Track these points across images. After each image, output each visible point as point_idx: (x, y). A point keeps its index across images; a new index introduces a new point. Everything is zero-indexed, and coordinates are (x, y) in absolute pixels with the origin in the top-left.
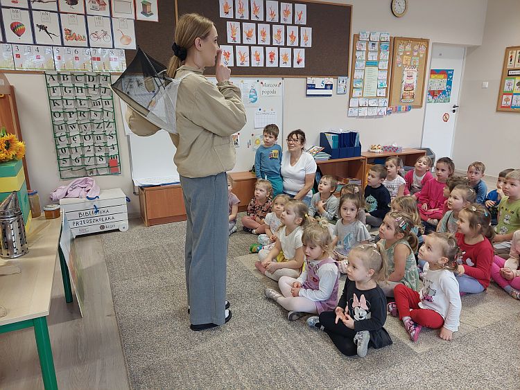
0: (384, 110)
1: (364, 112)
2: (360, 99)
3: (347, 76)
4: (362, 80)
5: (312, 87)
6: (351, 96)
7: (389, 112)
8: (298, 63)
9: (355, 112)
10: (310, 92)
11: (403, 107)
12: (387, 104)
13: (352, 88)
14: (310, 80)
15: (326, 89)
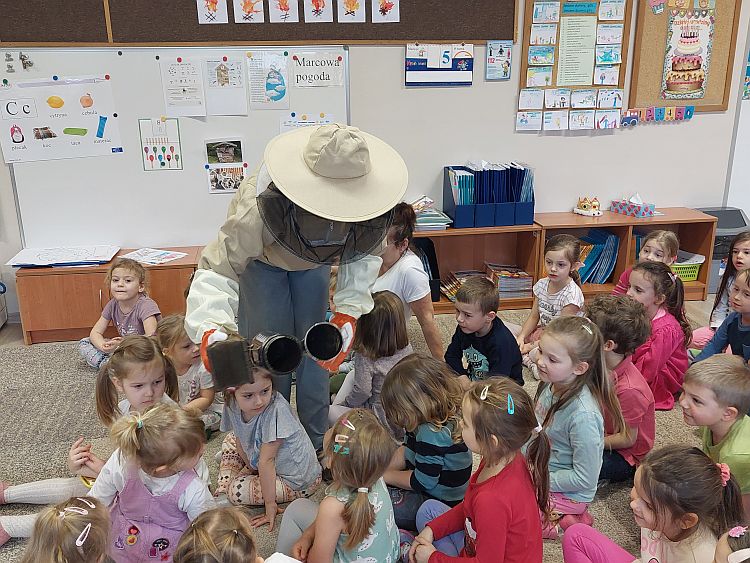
0: (616, 117)
1: (557, 121)
2: (549, 92)
3: (511, 37)
4: (553, 48)
5: (419, 65)
6: (523, 84)
7: (628, 122)
8: (383, 11)
9: (534, 122)
10: (414, 76)
11: (670, 110)
12: (623, 103)
13: (525, 67)
14: (414, 51)
15: (455, 68)
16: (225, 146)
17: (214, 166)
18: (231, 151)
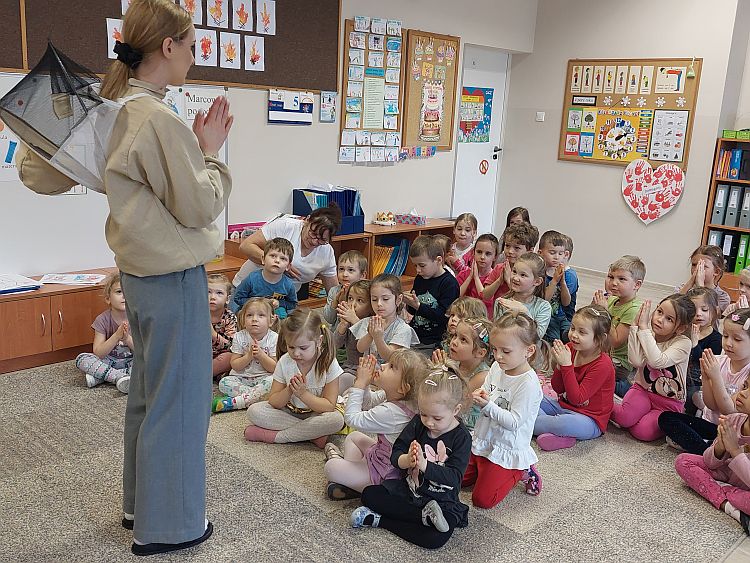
0: (395, 153)
1: (364, 155)
2: (358, 132)
3: (335, 90)
4: (360, 100)
5: (277, 106)
6: (342, 127)
7: (403, 157)
8: (253, 61)
9: (350, 155)
10: (275, 115)
11: (424, 148)
12: (399, 143)
13: (344, 113)
14: (275, 94)
15: (301, 111)
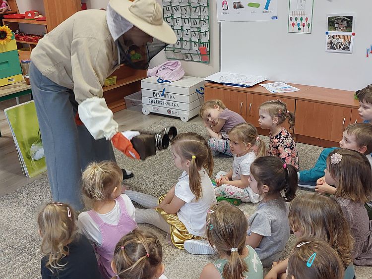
16: (341, 19)
17: (332, 33)
18: (345, 23)
